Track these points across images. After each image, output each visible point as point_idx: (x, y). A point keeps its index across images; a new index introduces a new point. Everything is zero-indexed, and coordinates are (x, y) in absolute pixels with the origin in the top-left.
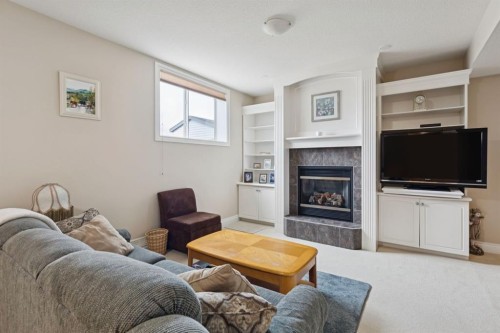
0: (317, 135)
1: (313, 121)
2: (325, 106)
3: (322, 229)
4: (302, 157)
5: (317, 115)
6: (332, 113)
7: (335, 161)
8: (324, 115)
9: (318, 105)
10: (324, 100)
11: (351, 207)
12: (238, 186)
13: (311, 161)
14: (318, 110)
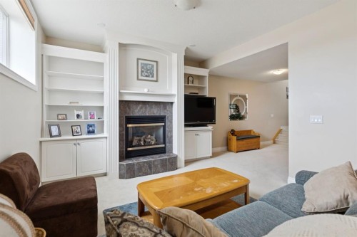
0: (146, 91)
1: (138, 79)
2: (148, 70)
3: (156, 163)
4: (129, 108)
5: (142, 75)
6: (153, 77)
7: (156, 112)
8: (147, 76)
9: (142, 67)
10: (146, 65)
11: (164, 143)
12: (41, 142)
13: (137, 112)
14: (142, 72)
